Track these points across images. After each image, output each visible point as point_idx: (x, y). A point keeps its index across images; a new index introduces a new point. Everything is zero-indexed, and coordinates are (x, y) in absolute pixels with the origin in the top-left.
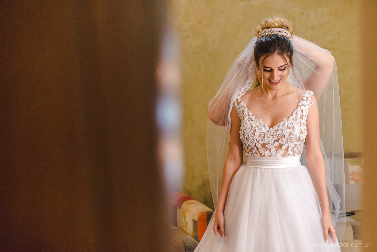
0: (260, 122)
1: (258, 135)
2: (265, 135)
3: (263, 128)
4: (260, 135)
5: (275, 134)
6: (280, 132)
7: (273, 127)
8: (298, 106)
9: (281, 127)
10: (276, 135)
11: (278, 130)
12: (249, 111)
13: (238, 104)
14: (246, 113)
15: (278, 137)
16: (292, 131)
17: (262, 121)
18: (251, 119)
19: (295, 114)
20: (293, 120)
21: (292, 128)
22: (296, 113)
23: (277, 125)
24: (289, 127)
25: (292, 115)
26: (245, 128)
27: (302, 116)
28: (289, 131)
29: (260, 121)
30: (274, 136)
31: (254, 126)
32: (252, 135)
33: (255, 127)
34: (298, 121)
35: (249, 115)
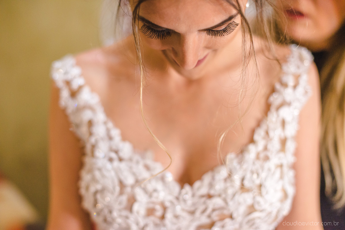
0: (147, 168)
1: (143, 212)
2: (165, 209)
3: (159, 186)
4: (150, 212)
5: (201, 208)
6: (217, 202)
7: (191, 184)
8: (268, 107)
9: (219, 186)
10: (204, 211)
11: (210, 196)
12: (110, 125)
13: (74, 94)
14: (100, 130)
15: (209, 216)
16: (259, 199)
17: (156, 160)
18: (116, 152)
19: (264, 138)
20: (258, 157)
21: (256, 190)
22: (267, 133)
23: (207, 178)
24: (247, 183)
25: (252, 141)
26: (99, 187)
27: (284, 142)
28: (247, 199)
29: (149, 162)
30: (198, 214)
31: (130, 180)
32: (125, 213)
33: (133, 187)
34: (274, 160)
35: (110, 138)
